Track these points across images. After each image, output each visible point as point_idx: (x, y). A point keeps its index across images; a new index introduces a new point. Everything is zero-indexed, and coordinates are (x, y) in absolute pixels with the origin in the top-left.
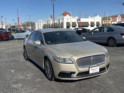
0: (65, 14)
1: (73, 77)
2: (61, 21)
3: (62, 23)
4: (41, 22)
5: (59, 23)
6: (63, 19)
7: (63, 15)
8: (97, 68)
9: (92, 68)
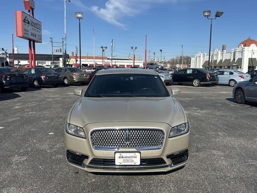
0: (247, 43)
1: (84, 166)
2: (238, 56)
3: (240, 60)
4: (202, 57)
5: (234, 59)
6: (242, 52)
7: (242, 45)
8: (136, 157)
9: (122, 154)
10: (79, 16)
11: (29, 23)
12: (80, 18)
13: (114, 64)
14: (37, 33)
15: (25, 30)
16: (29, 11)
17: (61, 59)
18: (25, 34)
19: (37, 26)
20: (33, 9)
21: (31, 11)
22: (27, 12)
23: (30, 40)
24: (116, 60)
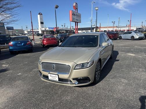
9: (51, 74)
10: (97, 9)
11: (75, 15)
12: (97, 10)
13: (119, 29)
14: (79, 19)
15: (73, 18)
16: (75, 10)
17: (95, 29)
18: (73, 20)
19: (79, 16)
20: (77, 9)
21: (76, 10)
22: (74, 10)
23: (76, 22)
24: (121, 28)
